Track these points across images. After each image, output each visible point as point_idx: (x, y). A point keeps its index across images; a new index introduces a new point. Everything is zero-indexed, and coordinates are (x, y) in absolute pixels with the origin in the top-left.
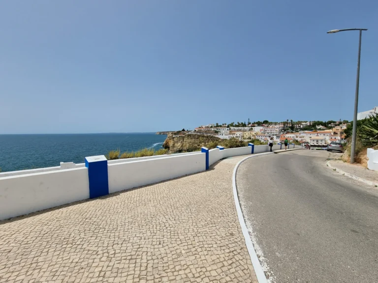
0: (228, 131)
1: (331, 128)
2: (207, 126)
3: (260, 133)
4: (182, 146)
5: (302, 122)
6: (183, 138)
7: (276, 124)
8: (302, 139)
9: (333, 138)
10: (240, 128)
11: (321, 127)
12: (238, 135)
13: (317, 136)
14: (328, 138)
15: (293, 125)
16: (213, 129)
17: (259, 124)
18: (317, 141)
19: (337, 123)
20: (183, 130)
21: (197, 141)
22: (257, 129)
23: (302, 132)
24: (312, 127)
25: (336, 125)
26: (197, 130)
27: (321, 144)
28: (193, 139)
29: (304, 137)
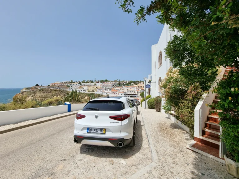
0: (79, 86)
1: (137, 84)
2: (62, 82)
3: (99, 87)
5: (125, 81)
7: (111, 81)
8: (124, 90)
9: (138, 89)
10: (88, 84)
11: (133, 84)
12: (85, 89)
13: (131, 88)
14: (135, 89)
15: (120, 82)
16: (66, 84)
17: (102, 81)
18: (131, 92)
19: (139, 82)
20: (37, 85)
21: (50, 95)
22: (99, 85)
23: (124, 86)
24: (129, 84)
25: (139, 83)
27: (133, 93)
28: (46, 93)
29: (124, 89)
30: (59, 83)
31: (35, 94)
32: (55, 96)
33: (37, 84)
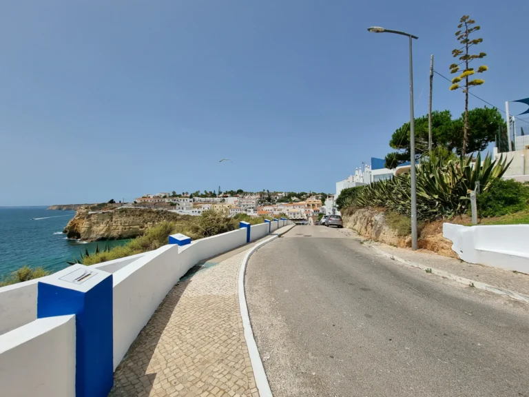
0: (191, 203)
1: (303, 200)
2: (157, 195)
3: (234, 206)
4: (108, 230)
5: (278, 193)
6: (111, 216)
7: (251, 194)
8: (281, 212)
9: (307, 210)
10: (208, 199)
11: (295, 198)
12: (205, 209)
13: (293, 208)
14: (303, 210)
15: (269, 196)
16: (167, 201)
17: (233, 194)
18: (294, 214)
19: (308, 195)
20: (112, 202)
21: (139, 220)
22: (231, 200)
23: (278, 204)
24: (288, 199)
25: (308, 197)
26: (138, 201)
27: (298, 217)
28: (132, 217)
29: (281, 210)
30: (151, 197)
31: (112, 218)
32: (149, 223)
33: (113, 200)
